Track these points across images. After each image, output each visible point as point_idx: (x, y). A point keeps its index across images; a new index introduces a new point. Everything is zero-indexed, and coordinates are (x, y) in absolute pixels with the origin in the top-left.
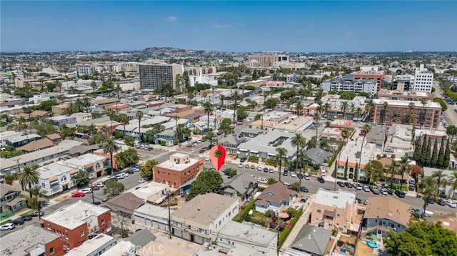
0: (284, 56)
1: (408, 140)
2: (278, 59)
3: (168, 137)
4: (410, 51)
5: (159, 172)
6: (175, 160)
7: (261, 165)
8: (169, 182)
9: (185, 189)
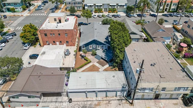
3: (15, 4)
5: (46, 35)
6: (55, 20)
7: (106, 14)
8: (61, 42)
9: (87, 45)
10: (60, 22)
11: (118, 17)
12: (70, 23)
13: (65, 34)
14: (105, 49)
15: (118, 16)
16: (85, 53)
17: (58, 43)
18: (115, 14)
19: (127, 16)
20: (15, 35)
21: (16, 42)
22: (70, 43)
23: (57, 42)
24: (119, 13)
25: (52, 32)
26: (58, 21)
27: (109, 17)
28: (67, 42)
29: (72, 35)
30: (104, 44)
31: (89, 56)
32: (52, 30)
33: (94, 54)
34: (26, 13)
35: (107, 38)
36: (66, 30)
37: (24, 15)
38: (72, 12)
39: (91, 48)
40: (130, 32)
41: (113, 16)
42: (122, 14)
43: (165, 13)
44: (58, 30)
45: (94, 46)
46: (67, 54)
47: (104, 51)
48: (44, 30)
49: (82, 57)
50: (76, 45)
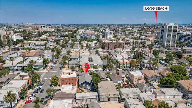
0: (43, 25)
1: (126, 53)
2: (41, 27)
3: (40, 66)
4: (84, 24)
5: (63, 80)
6: (67, 73)
7: (92, 69)
8: (69, 84)
9: (82, 84)
10: (69, 74)
12: (74, 75)
15: (98, 71)
16: (81, 88)
18: (97, 69)
19: (103, 70)
20: (45, 82)
21: (46, 85)
22: (74, 84)
23: (67, 84)
24: (99, 69)
25: (66, 79)
26: (68, 74)
27: (93, 71)
29: (75, 80)
30: (90, 83)
31: (83, 89)
32: (66, 78)
33: (86, 88)
34: (45, 71)
35: (91, 81)
36: (72, 78)
37: (45, 72)
38: (73, 69)
39: (84, 86)
40: (101, 78)
41: (96, 71)
42: (101, 69)
43: (125, 68)
44: (69, 78)
45: (85, 84)
46: (73, 89)
47: (90, 87)
48: (63, 78)
49: (80, 89)
50: (77, 85)
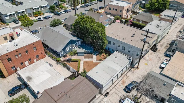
5: (9, 60)
6: (5, 39)
7: (33, 18)
8: (30, 60)
10: (13, 39)
11: (50, 18)
13: (34, 48)
14: (79, 45)
15: (48, 17)
17: (27, 63)
19: (56, 15)
22: (40, 56)
23: (25, 63)
25: (17, 52)
26: (9, 38)
27: (41, 20)
28: (38, 56)
30: (78, 41)
36: (34, 44)
39: (68, 50)
44: (25, 47)
45: (70, 47)
47: (80, 48)
48: (6, 54)
49: (68, 61)
